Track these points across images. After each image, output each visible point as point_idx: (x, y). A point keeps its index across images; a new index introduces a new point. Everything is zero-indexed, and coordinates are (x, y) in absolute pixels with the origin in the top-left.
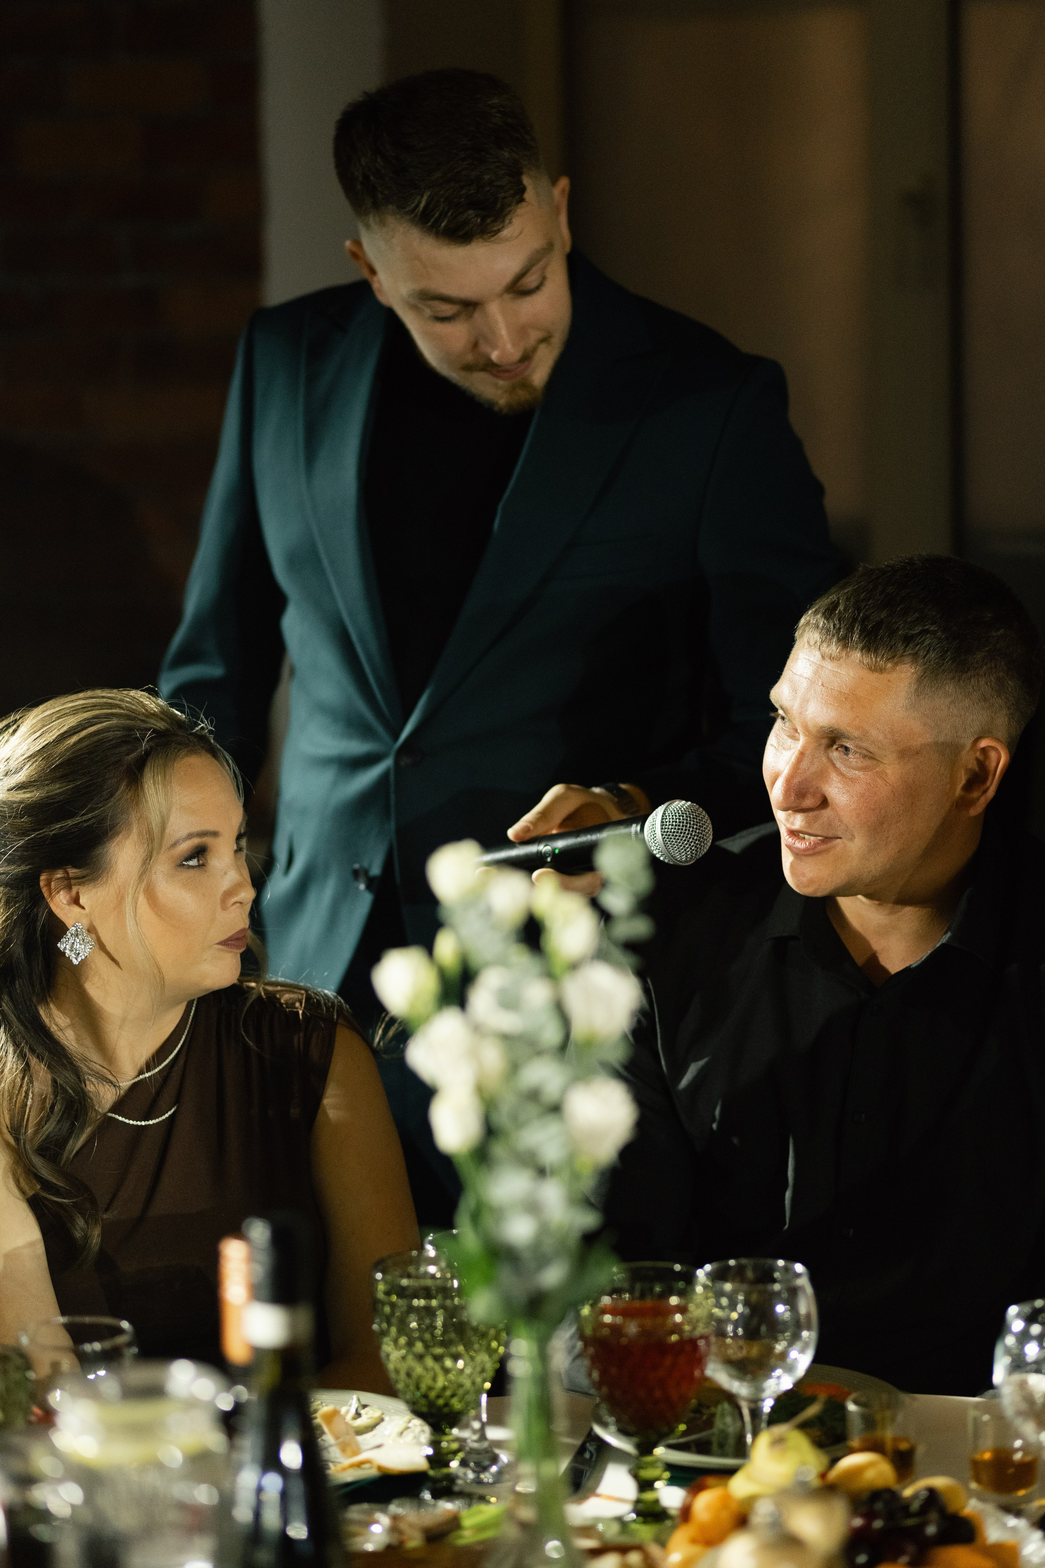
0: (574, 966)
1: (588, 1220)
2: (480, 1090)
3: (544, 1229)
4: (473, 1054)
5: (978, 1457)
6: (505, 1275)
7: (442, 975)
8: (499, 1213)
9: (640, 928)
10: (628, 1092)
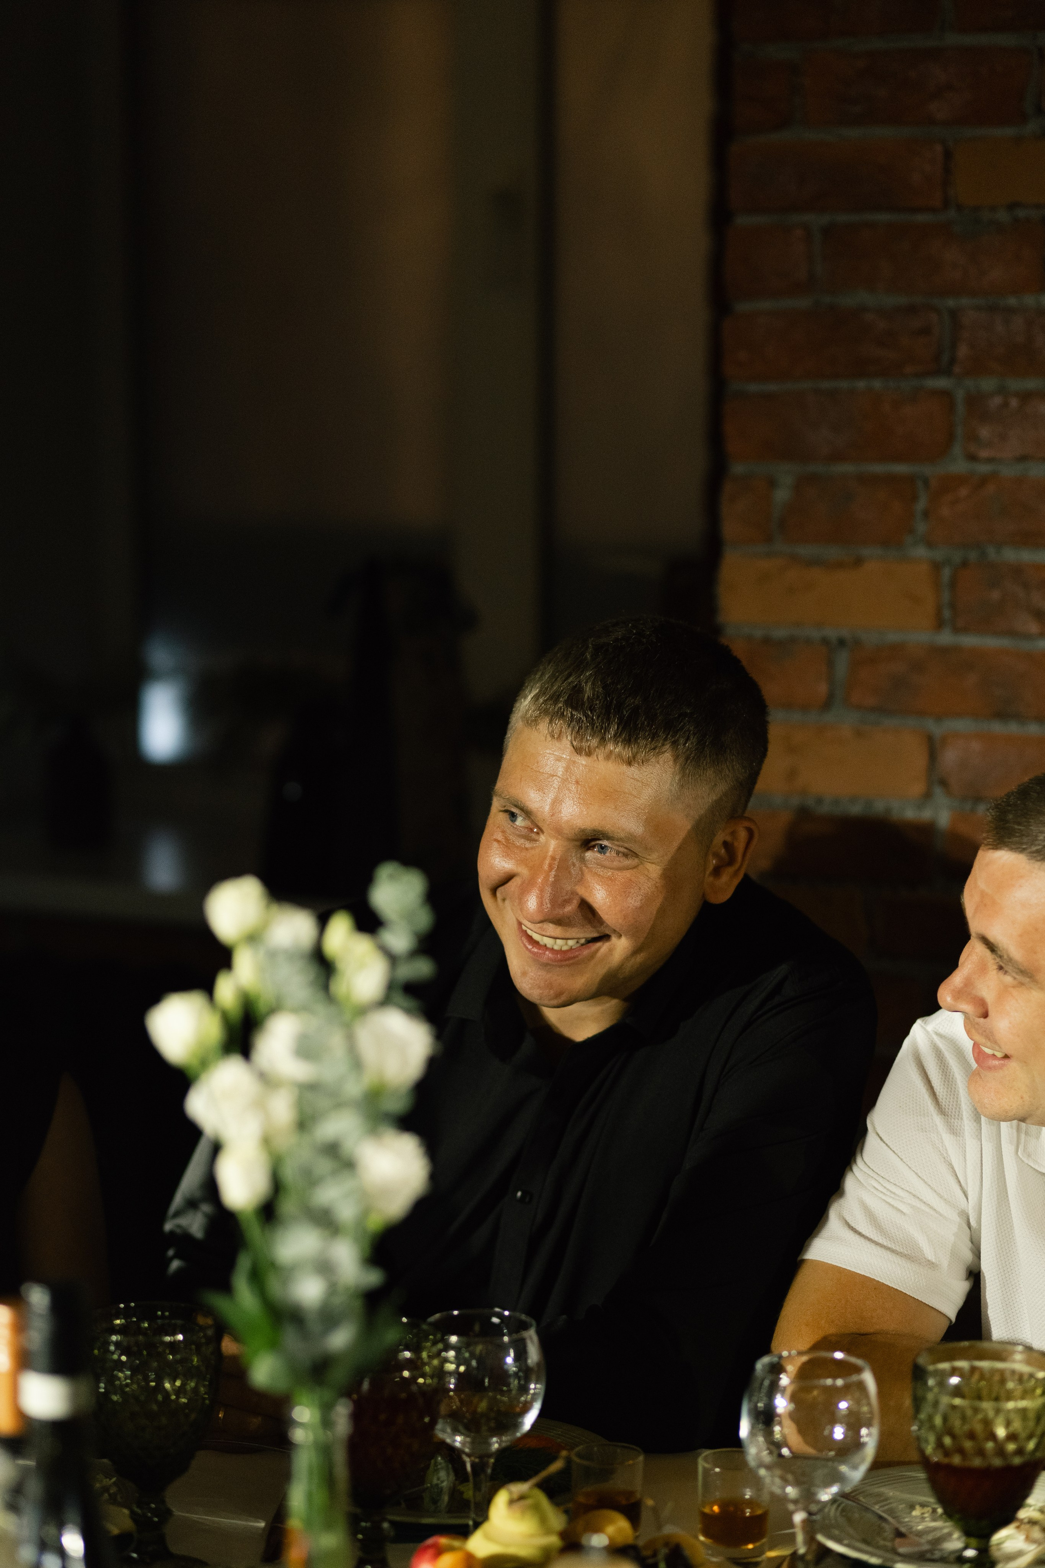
0: (362, 1011)
1: (373, 1278)
2: (266, 1141)
3: (332, 1289)
4: (260, 1105)
5: (707, 1510)
6: (290, 1338)
7: (226, 1018)
8: (286, 1273)
9: (423, 968)
10: (421, 1145)
